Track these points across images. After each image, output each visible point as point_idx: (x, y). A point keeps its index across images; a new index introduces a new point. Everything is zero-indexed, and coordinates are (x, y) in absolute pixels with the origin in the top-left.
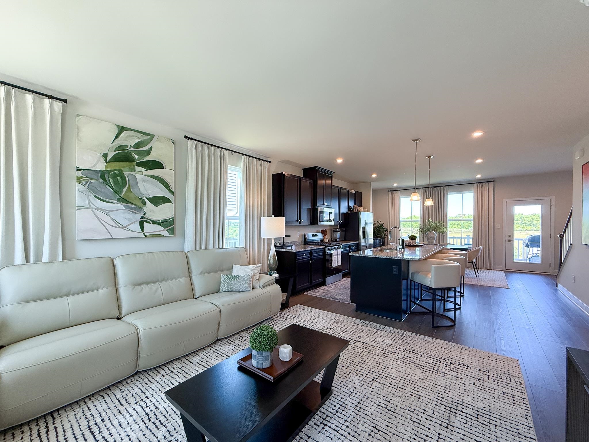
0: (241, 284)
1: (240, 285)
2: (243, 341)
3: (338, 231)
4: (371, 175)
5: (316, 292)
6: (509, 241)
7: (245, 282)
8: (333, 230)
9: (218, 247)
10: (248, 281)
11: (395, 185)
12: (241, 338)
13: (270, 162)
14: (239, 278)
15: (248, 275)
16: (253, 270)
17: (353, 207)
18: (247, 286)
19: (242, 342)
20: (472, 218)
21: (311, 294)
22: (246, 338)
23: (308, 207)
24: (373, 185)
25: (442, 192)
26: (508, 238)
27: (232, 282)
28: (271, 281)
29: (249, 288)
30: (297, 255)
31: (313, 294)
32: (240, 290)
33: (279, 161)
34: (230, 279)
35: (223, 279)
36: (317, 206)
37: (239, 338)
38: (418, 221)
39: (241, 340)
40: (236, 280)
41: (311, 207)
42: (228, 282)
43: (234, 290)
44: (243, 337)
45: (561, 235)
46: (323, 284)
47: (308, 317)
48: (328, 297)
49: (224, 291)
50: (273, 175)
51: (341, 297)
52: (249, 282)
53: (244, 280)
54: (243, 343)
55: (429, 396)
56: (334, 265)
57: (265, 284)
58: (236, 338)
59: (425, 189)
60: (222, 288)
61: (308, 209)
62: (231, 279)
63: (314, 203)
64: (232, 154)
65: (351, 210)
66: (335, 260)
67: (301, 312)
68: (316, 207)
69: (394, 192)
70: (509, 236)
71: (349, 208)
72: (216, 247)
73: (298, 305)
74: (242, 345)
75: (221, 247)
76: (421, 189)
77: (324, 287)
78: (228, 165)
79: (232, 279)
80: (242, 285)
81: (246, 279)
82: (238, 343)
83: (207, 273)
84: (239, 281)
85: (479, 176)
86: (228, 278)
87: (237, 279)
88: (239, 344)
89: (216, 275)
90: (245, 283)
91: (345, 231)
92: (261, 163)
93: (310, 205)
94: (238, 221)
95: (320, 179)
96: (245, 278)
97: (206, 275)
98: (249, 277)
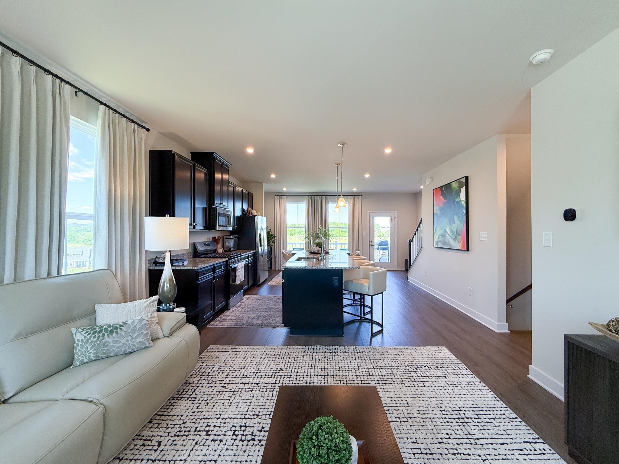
0: (130, 338)
1: (127, 341)
2: (155, 448)
3: (232, 239)
4: (270, 175)
5: (222, 321)
6: (372, 245)
7: (136, 334)
8: (225, 237)
9: (49, 274)
10: (143, 331)
11: (285, 189)
12: (147, 443)
13: (148, 130)
14: (121, 329)
15: (142, 320)
16: (146, 307)
17: (246, 210)
18: (143, 340)
19: (156, 451)
20: (347, 226)
21: (217, 325)
22: (158, 439)
23: (203, 206)
24: (267, 187)
25: (324, 201)
26: (371, 244)
27: (107, 339)
28: (181, 321)
29: (147, 343)
30: (199, 272)
31: (220, 324)
32: (128, 351)
33: (161, 133)
34: (101, 335)
35: (79, 337)
36: (214, 205)
37: (144, 445)
38: (303, 228)
39: (151, 448)
40: (117, 333)
41: (206, 207)
42: (95, 342)
43: (113, 354)
44: (150, 440)
45: (410, 240)
46: (226, 308)
47: (239, 361)
48: (243, 325)
49: (86, 360)
50: (151, 152)
51: (261, 322)
52: (145, 332)
53: (134, 330)
54: (158, 452)
55: (435, 414)
56: (238, 282)
57: (173, 329)
58: (136, 447)
59: (310, 196)
60: (78, 357)
61: (203, 208)
62: (104, 335)
63: (211, 201)
64: (76, 95)
65: (244, 213)
66: (239, 276)
67: (223, 357)
68: (213, 207)
69: (281, 196)
70: (372, 242)
71: (243, 210)
72: (44, 273)
73: (211, 346)
74: (159, 457)
75: (54, 272)
76: (306, 196)
77: (228, 313)
78: (71, 116)
79: (106, 334)
80: (131, 340)
81: (138, 327)
82: (147, 457)
83: (33, 333)
84: (123, 333)
85: (355, 190)
86: (94, 333)
87: (119, 331)
88: (151, 457)
89: (60, 332)
90: (138, 336)
91: (238, 238)
92: (134, 127)
93: (206, 204)
94: (92, 222)
95: (218, 172)
96: (135, 326)
97: (32, 338)
98: (145, 322)
